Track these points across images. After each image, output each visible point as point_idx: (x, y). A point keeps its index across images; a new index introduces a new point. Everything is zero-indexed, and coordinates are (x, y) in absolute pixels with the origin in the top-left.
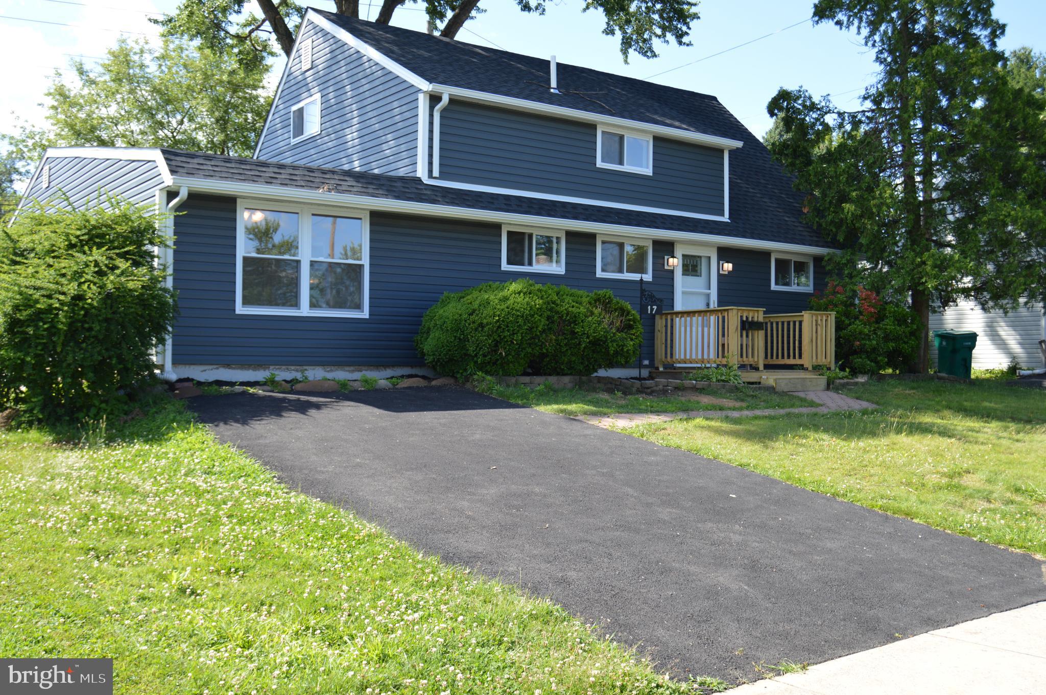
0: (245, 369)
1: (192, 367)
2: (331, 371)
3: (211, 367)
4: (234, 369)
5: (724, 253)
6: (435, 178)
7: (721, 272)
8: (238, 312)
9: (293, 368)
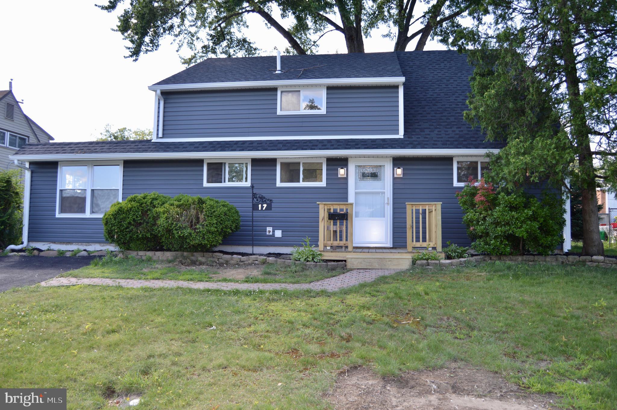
0: (62, 244)
1: (39, 243)
2: (104, 246)
3: (47, 243)
4: (57, 244)
5: (397, 161)
6: (161, 138)
7: (395, 176)
8: (57, 216)
9: (84, 244)
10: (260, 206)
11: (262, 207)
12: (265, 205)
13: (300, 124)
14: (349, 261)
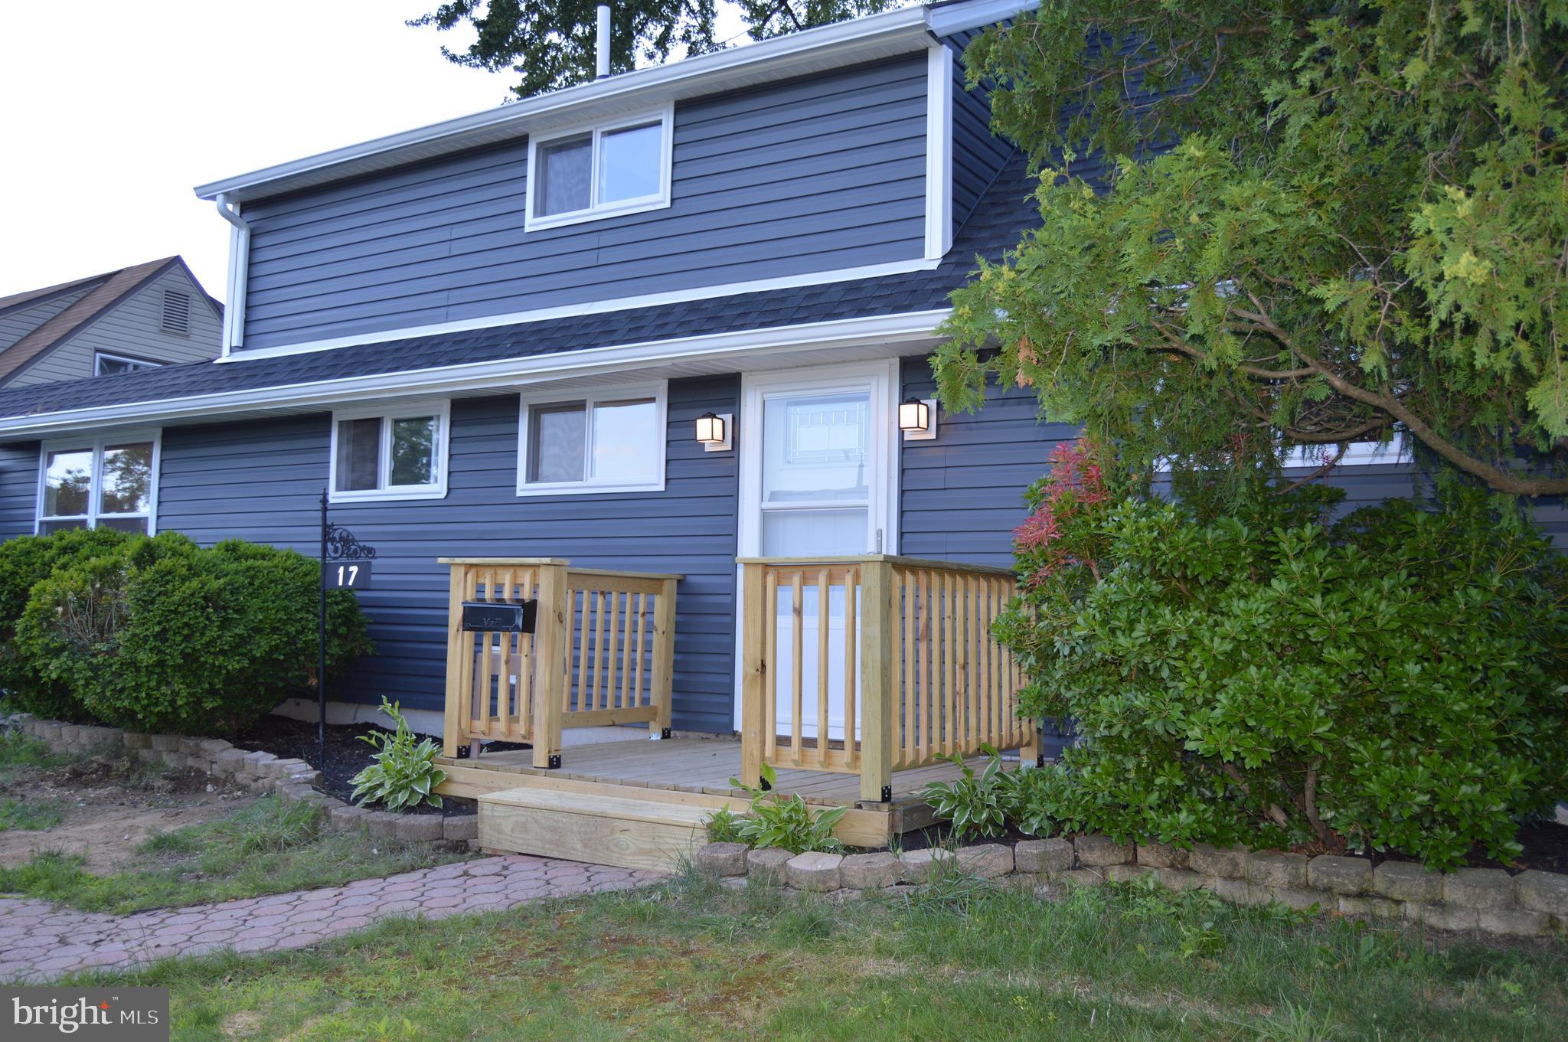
7: (907, 436)
10: (341, 570)
11: (347, 575)
12: (354, 569)
13: (590, 259)
14: (484, 810)
